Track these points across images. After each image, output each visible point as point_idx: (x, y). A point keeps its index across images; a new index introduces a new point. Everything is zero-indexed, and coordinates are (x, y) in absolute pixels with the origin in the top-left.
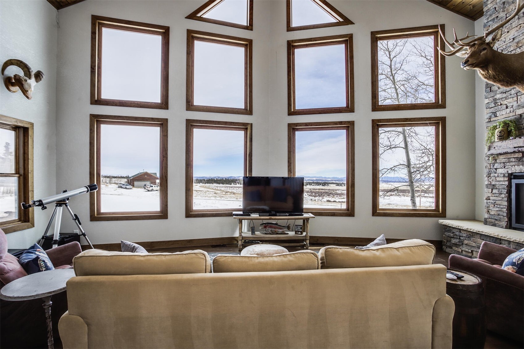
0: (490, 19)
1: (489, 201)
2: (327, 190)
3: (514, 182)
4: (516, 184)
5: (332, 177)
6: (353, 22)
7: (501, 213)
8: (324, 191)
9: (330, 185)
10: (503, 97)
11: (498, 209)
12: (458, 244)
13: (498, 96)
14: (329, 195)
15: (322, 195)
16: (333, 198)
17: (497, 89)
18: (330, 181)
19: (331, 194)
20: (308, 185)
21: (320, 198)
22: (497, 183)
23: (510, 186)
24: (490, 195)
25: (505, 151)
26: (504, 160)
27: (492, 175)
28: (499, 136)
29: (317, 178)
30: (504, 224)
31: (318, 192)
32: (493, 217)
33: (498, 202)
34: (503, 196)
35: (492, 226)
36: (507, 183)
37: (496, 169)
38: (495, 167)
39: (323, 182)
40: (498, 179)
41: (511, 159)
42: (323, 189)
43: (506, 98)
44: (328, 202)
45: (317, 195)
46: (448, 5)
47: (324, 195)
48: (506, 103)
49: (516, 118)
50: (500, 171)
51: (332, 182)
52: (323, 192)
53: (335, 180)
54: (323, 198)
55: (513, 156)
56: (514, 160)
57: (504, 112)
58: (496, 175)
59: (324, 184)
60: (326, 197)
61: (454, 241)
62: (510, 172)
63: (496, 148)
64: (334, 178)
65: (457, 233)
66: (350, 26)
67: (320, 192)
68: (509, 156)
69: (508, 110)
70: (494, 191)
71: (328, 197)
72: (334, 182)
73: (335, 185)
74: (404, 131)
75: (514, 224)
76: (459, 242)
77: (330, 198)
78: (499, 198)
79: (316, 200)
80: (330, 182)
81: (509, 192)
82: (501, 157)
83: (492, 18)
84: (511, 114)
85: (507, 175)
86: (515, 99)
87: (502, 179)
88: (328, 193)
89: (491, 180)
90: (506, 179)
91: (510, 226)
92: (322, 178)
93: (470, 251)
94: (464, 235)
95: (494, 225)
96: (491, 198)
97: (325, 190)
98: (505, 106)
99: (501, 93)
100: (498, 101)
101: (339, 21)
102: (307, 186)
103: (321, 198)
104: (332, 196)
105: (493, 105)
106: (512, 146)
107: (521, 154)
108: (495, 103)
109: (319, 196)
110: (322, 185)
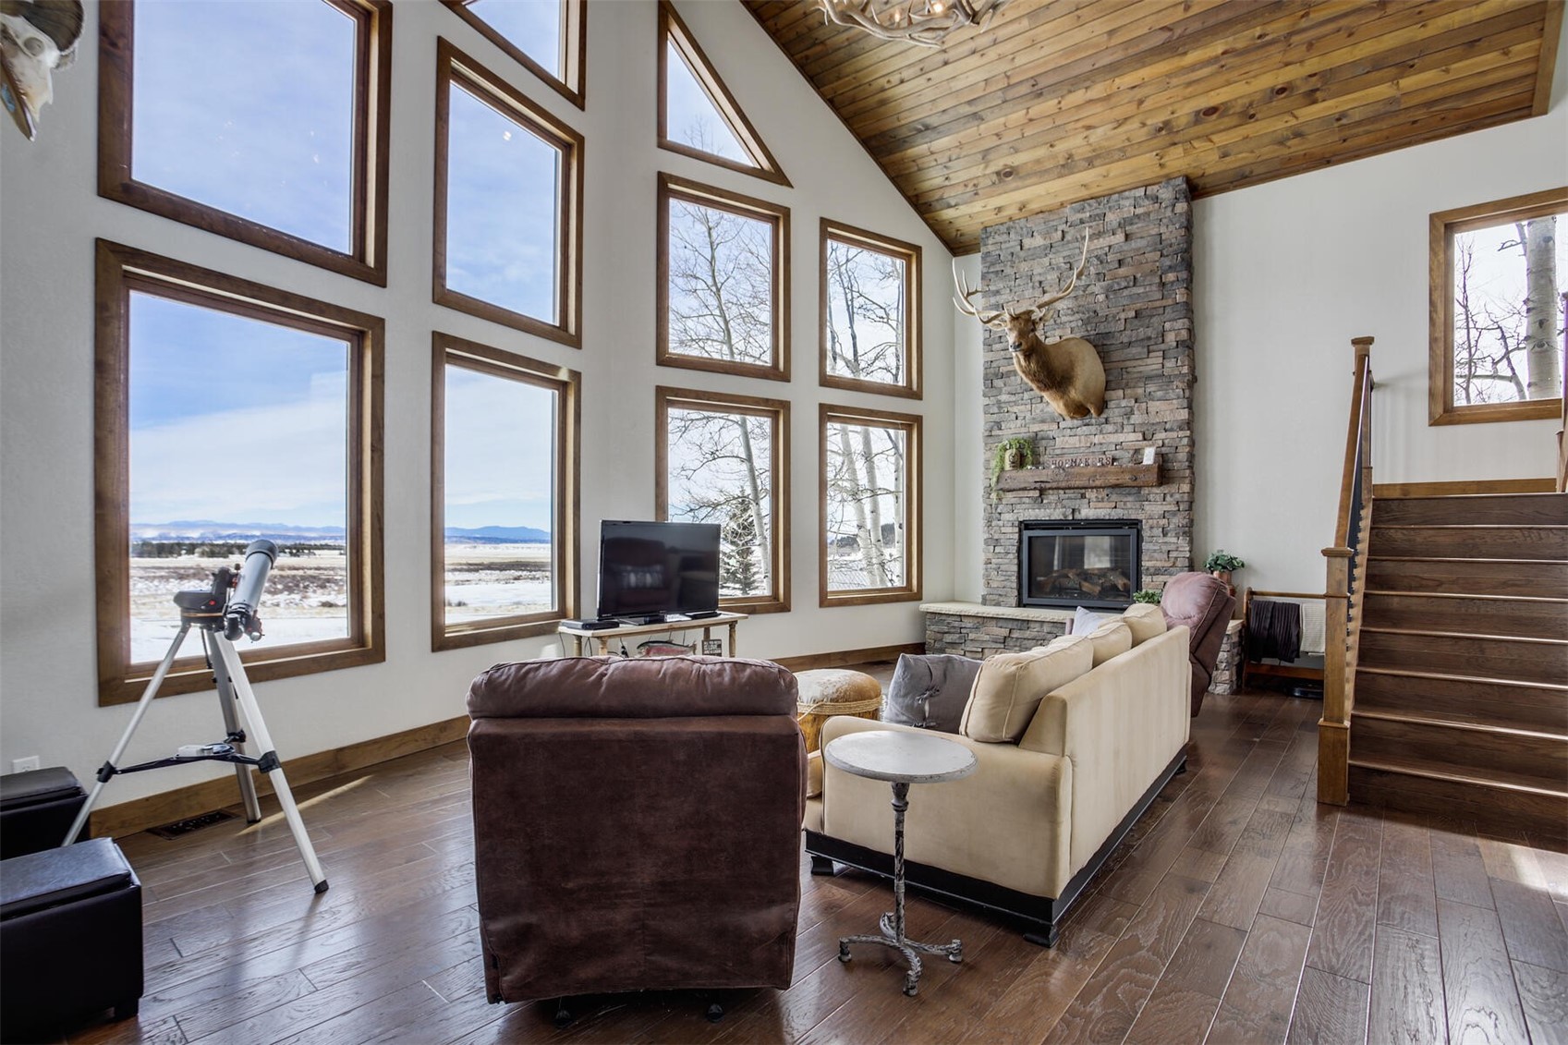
0: (992, 270)
1: (989, 566)
2: (311, 569)
3: (1027, 534)
4: (1030, 538)
5: (323, 528)
6: (791, 182)
7: (1008, 584)
8: (301, 572)
9: (316, 552)
10: (1011, 400)
11: (1003, 578)
12: (957, 641)
13: (1004, 397)
14: (323, 587)
15: (297, 586)
16: (339, 594)
17: (1003, 385)
18: (315, 539)
19: (328, 581)
20: (232, 553)
21: (293, 596)
22: (1002, 536)
23: (1020, 541)
24: (990, 556)
25: (1022, 486)
26: (1013, 501)
27: (993, 524)
28: (1013, 463)
29: (267, 527)
30: (1014, 601)
31: (282, 576)
32: (995, 592)
33: (1003, 567)
34: (1011, 556)
35: (994, 605)
36: (1016, 536)
37: (1000, 514)
38: (999, 510)
39: (289, 543)
40: (1003, 530)
41: (1024, 500)
42: (297, 566)
43: (1015, 403)
44: (326, 609)
45: (280, 587)
46: (927, 216)
47: (306, 587)
48: (1016, 411)
49: (1029, 437)
50: (1007, 517)
51: (323, 542)
52: (301, 576)
53: (331, 538)
54: (305, 597)
55: (1026, 494)
56: (1027, 500)
57: (1012, 426)
58: (1001, 523)
59: (298, 551)
60: (314, 592)
61: (948, 638)
62: (1021, 519)
63: (1009, 481)
64: (328, 529)
65: (956, 624)
66: (785, 188)
67: (288, 577)
68: (1021, 494)
69: (1019, 422)
70: (998, 549)
71: (320, 591)
72: (330, 542)
73: (337, 552)
74: (744, 421)
75: (1026, 599)
76: (960, 638)
77: (329, 594)
78: (1007, 561)
79: (282, 605)
80: (318, 543)
81: (1019, 550)
82: (1010, 495)
83: (996, 270)
84: (1023, 430)
85: (1017, 524)
86: (1029, 407)
87: (1009, 530)
88: (319, 579)
89: (992, 532)
90: (1017, 530)
91: (1020, 604)
92: (288, 529)
93: (980, 650)
94: (969, 625)
95: (998, 604)
96: (993, 561)
97: (303, 568)
98: (1014, 416)
99: (1009, 394)
100: (1003, 405)
101: (759, 167)
102: (230, 556)
103: (297, 597)
104: (336, 588)
105: (996, 411)
106: (1031, 480)
107: (1038, 492)
108: (1000, 408)
109: (290, 590)
110: (291, 554)
